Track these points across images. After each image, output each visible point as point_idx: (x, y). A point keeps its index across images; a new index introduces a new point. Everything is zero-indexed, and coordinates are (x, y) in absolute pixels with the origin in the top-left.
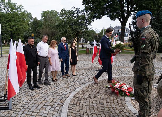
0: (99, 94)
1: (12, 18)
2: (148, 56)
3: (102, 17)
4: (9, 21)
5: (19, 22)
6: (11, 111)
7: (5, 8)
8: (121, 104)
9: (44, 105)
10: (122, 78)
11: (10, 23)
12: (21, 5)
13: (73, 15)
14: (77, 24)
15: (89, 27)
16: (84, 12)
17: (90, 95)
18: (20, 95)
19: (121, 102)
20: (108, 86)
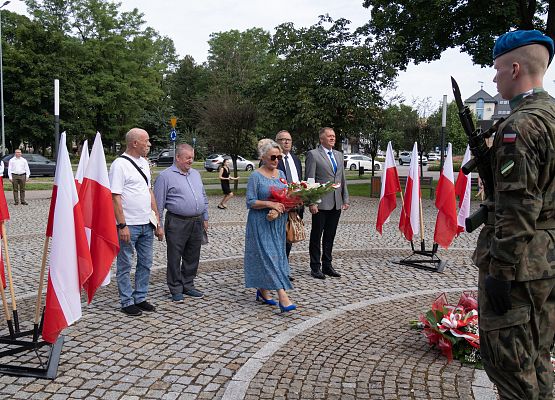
0: (374, 350)
1: (102, 59)
2: (523, 206)
4: (94, 69)
5: (128, 72)
6: (52, 385)
7: (81, 22)
8: (453, 394)
9: (167, 374)
11: (94, 77)
12: (136, 10)
13: (325, 46)
15: (386, 94)
16: (367, 34)
17: (341, 352)
18: (94, 333)
19: (456, 387)
20: (419, 324)
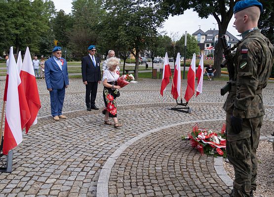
0: (167, 151)
3: (184, 12)
4: (14, 16)
5: (31, 17)
6: (11, 175)
8: (206, 170)
9: (68, 167)
10: (212, 123)
11: (14, 20)
14: (136, 23)
16: (150, 1)
17: (152, 152)
18: (28, 148)
19: (207, 166)
20: (186, 138)
